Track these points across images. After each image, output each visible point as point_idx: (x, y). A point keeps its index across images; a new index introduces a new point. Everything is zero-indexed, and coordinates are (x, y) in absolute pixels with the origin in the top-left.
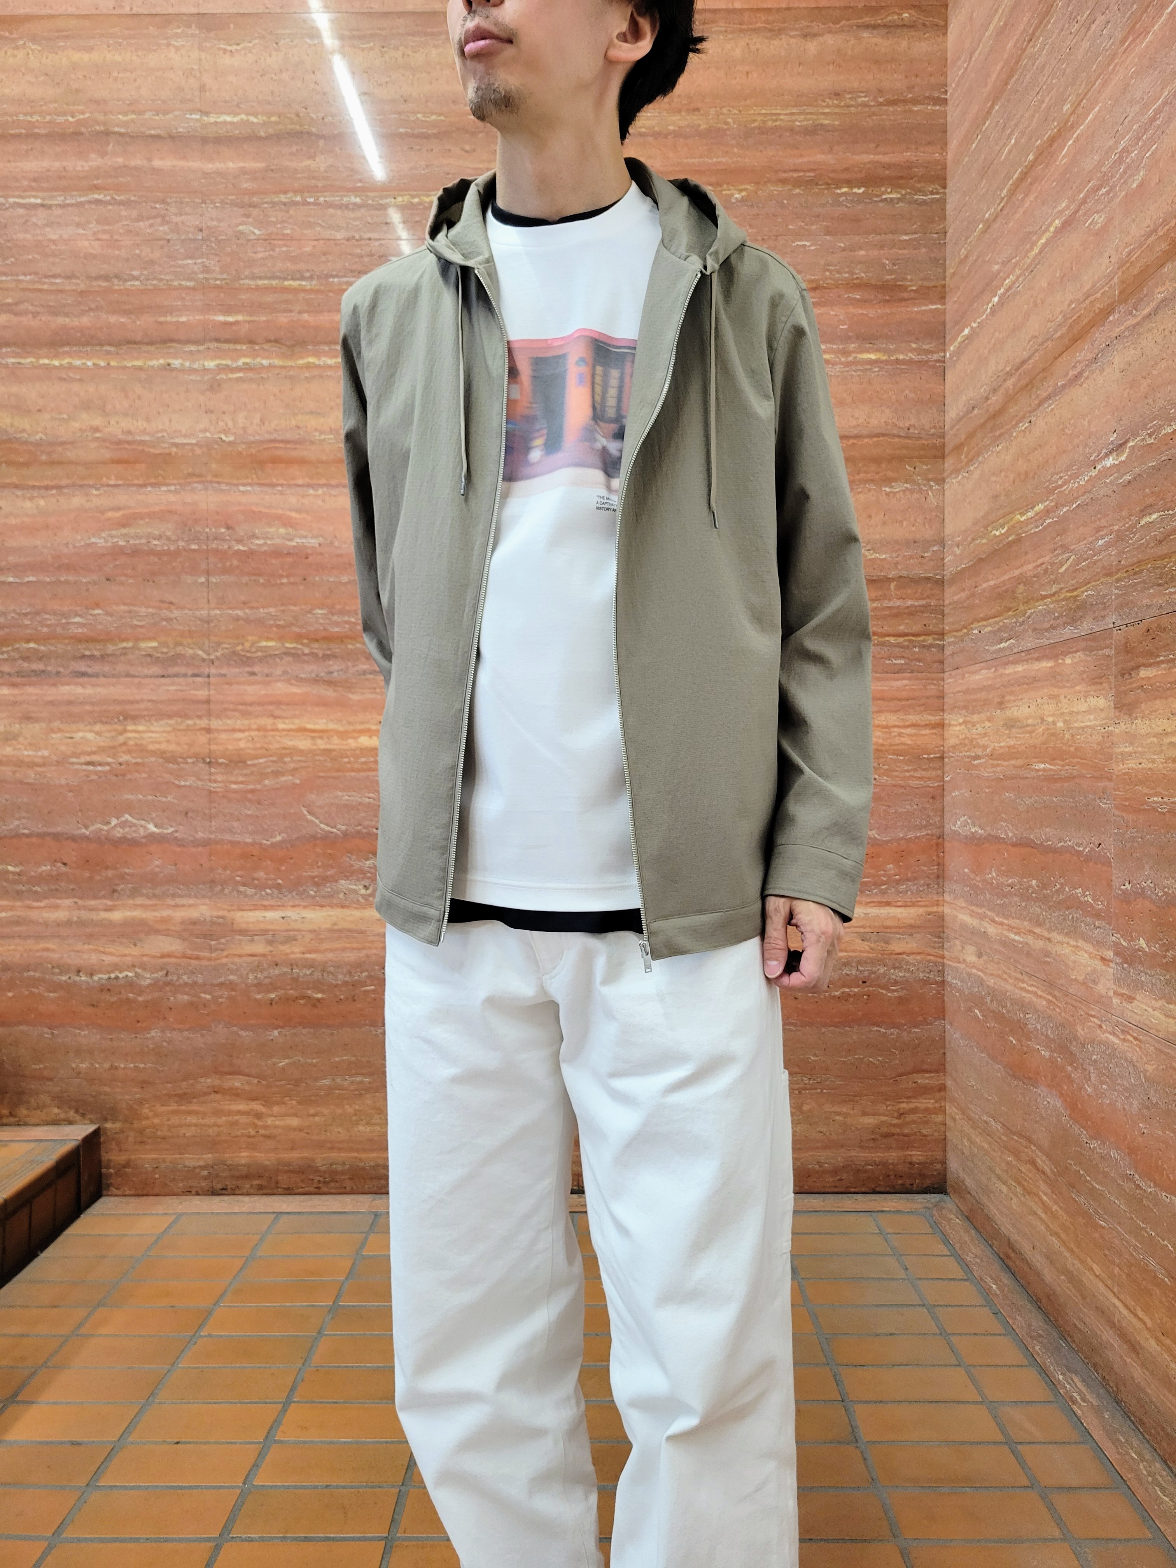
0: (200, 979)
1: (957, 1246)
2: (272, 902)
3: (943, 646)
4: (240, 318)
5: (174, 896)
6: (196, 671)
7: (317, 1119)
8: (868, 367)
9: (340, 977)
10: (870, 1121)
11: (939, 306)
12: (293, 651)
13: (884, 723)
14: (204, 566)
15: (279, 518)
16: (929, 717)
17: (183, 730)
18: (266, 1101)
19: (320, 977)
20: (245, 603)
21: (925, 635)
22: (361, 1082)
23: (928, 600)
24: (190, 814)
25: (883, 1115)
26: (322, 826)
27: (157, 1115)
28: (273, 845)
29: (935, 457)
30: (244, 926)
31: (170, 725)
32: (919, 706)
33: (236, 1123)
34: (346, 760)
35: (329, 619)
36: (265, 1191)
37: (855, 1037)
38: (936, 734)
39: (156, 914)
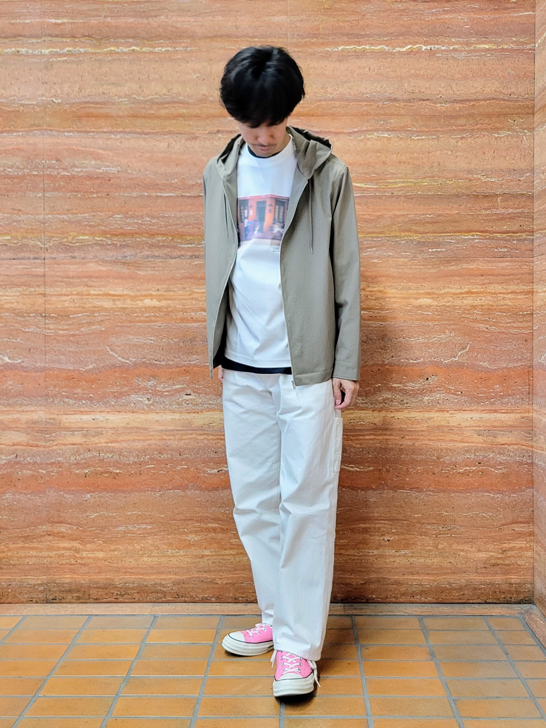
0: (38, 460)
1: (541, 639)
2: (87, 409)
3: (533, 239)
4: (65, 20)
5: (21, 405)
6: (36, 256)
7: (116, 553)
8: (484, 53)
9: (132, 459)
10: (483, 555)
11: (531, 13)
12: (101, 243)
13: (493, 291)
14: (41, 186)
15: (91, 153)
16: (523, 287)
17: (27, 295)
18: (82, 541)
19: (118, 459)
20: (68, 210)
21: (521, 232)
22: (145, 529)
23: (523, 209)
24: (32, 351)
25: (492, 552)
26: (120, 358)
27: (10, 550)
28: (87, 371)
29: (528, 114)
30: (67, 425)
31: (19, 291)
32: (517, 279)
33: (63, 555)
34: (136, 315)
35: (124, 221)
36: (81, 601)
37: (473, 500)
38: (528, 298)
39: (9, 417)
